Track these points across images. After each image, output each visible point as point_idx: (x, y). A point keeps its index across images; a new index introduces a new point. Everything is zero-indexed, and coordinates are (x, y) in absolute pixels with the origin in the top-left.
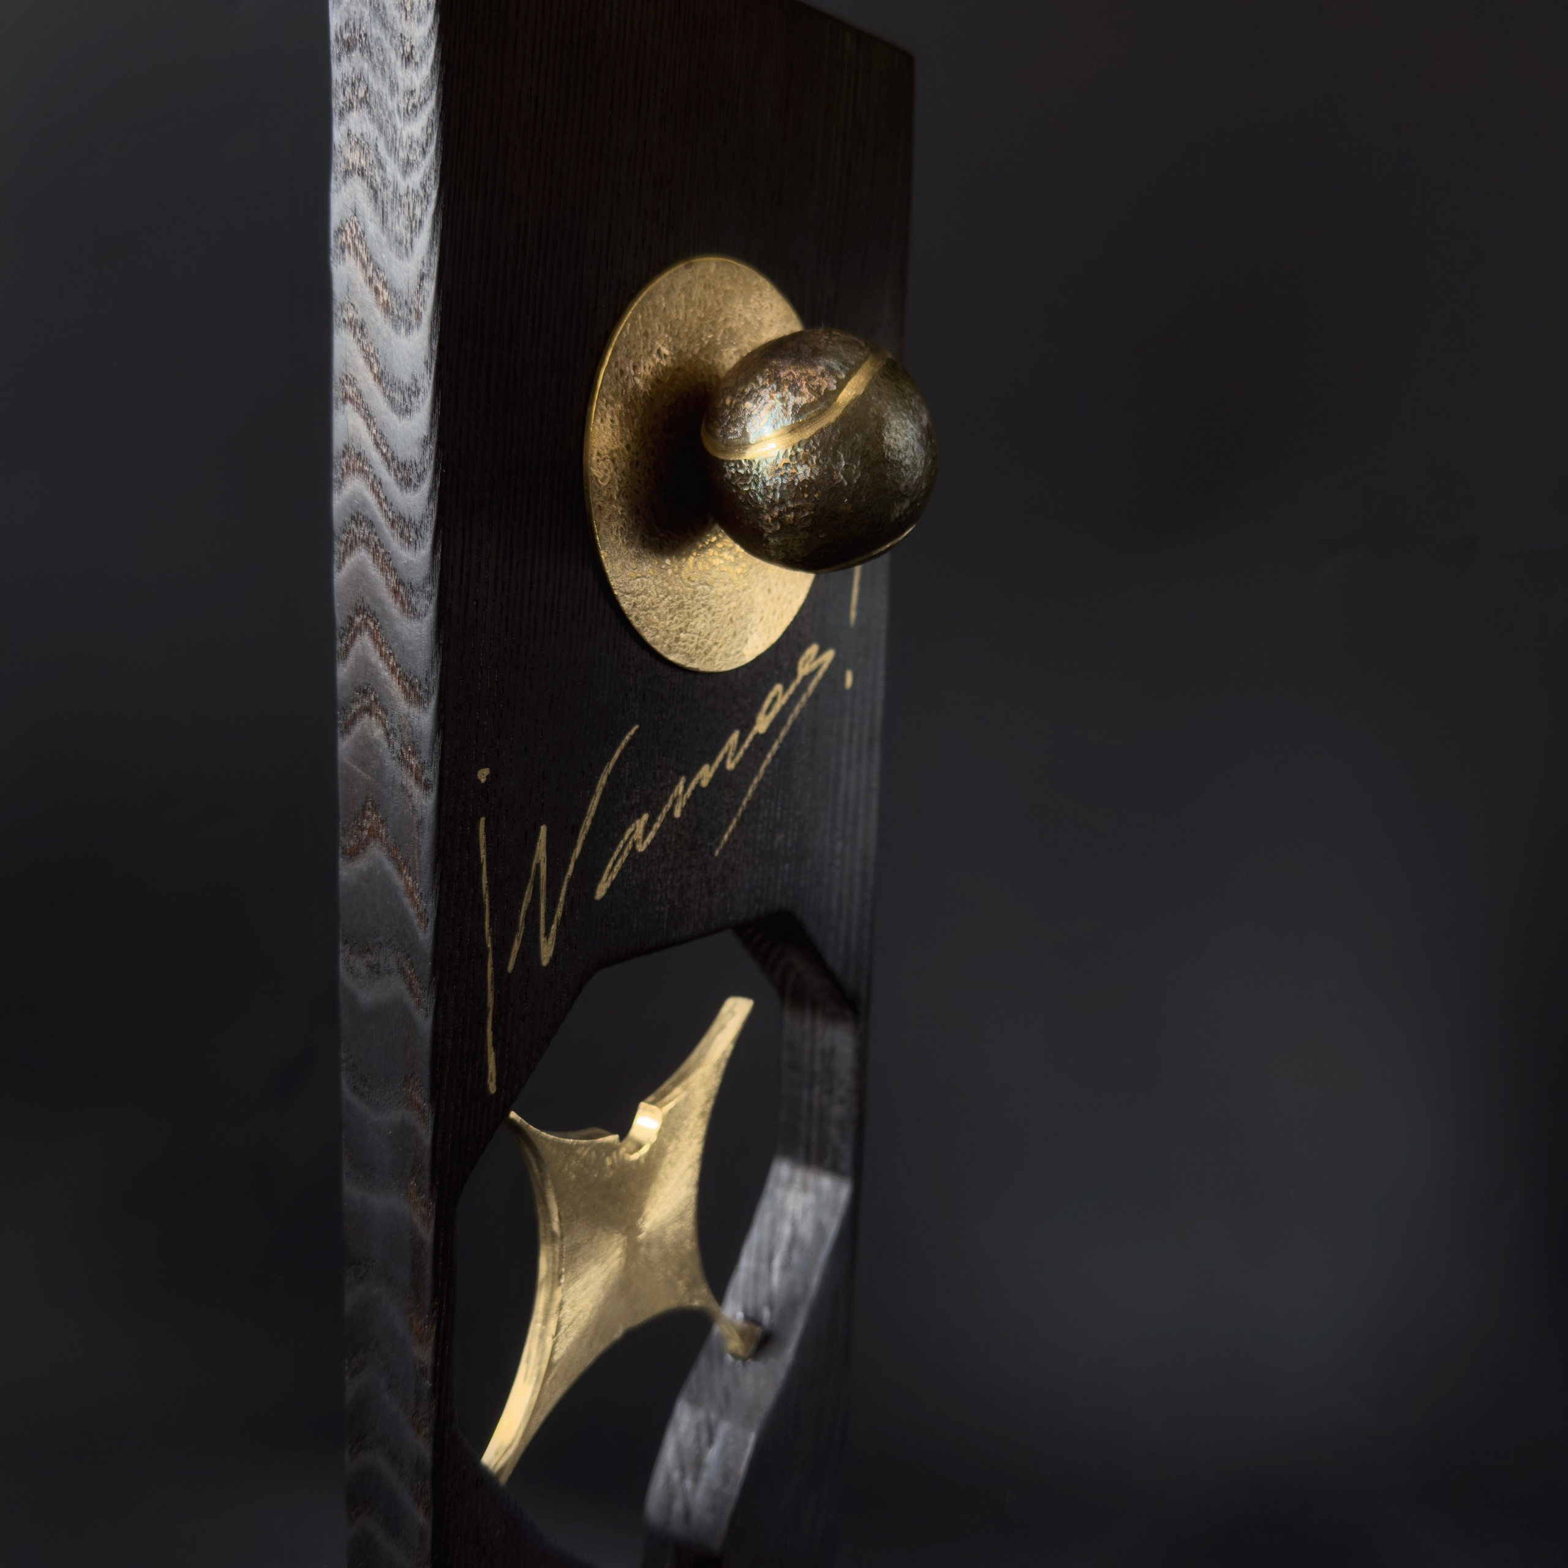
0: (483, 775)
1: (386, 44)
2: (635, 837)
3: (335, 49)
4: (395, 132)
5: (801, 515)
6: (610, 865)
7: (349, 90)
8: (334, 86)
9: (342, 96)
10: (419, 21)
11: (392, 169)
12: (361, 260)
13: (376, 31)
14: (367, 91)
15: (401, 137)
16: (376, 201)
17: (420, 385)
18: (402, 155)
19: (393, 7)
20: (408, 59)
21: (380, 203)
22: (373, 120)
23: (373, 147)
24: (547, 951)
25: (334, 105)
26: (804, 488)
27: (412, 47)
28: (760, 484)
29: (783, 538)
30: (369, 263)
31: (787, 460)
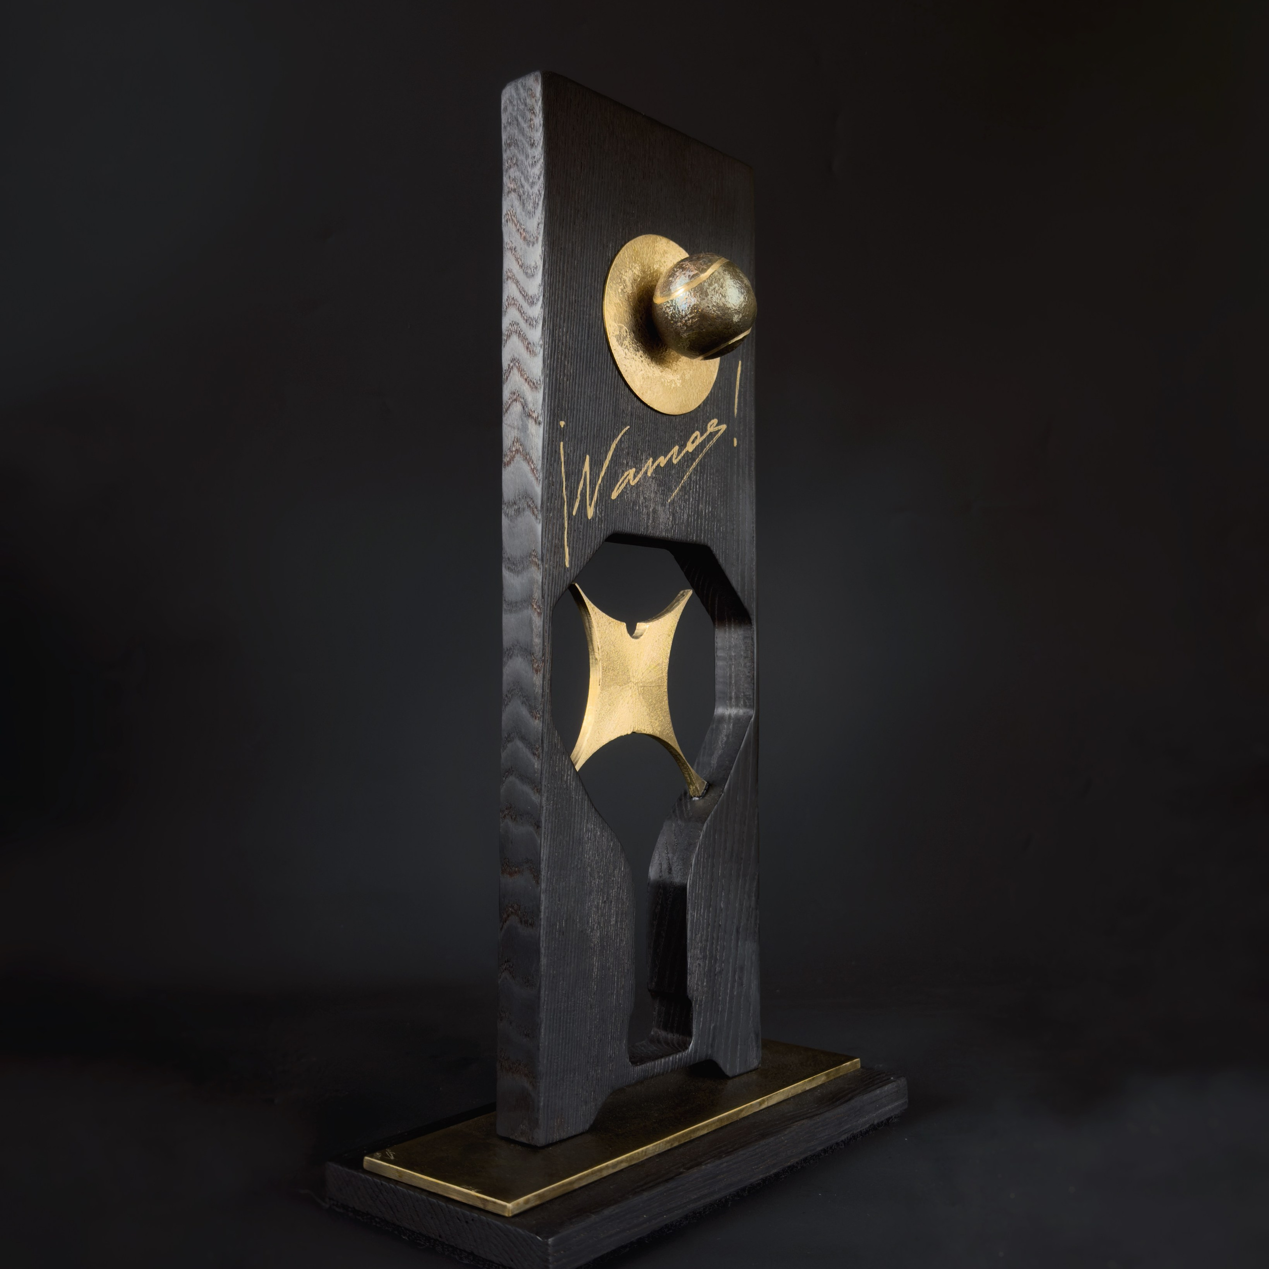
0: (562, 424)
1: (524, 142)
2: (629, 477)
3: (504, 147)
4: (528, 172)
5: (694, 321)
6: (618, 485)
7: (509, 161)
8: (504, 161)
9: (507, 164)
10: (537, 131)
11: (527, 187)
12: (515, 223)
13: (521, 138)
14: (517, 160)
15: (530, 174)
16: (520, 200)
17: (538, 264)
18: (531, 181)
19: (527, 128)
20: (532, 145)
21: (522, 200)
22: (519, 171)
23: (519, 180)
24: (590, 512)
25: (503, 168)
26: (694, 307)
27: (534, 141)
28: (676, 309)
29: (687, 334)
30: (517, 223)
31: (687, 297)
